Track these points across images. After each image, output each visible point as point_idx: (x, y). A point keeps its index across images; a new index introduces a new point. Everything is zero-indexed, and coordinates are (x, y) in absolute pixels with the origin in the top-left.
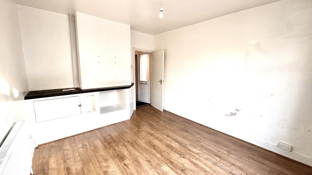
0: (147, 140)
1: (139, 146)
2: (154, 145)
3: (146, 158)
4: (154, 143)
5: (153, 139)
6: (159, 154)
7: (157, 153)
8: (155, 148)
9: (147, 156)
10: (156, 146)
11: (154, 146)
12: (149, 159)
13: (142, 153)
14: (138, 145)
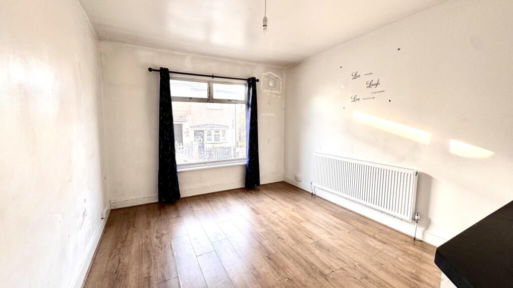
0: (283, 274)
1: (297, 262)
2: (268, 261)
3: (285, 242)
4: (268, 266)
5: (268, 276)
6: (263, 244)
7: (266, 245)
8: (267, 255)
9: (283, 244)
10: (266, 258)
11: (270, 259)
12: (280, 241)
13: (291, 249)
14: (301, 265)
